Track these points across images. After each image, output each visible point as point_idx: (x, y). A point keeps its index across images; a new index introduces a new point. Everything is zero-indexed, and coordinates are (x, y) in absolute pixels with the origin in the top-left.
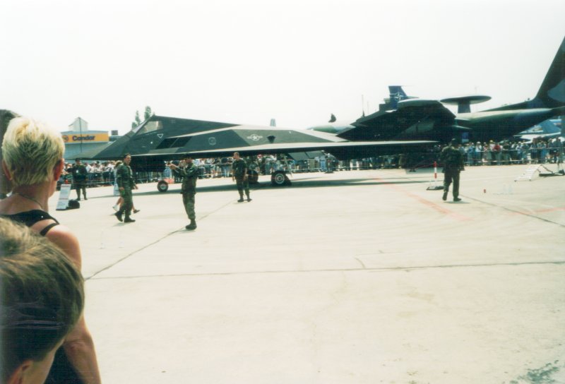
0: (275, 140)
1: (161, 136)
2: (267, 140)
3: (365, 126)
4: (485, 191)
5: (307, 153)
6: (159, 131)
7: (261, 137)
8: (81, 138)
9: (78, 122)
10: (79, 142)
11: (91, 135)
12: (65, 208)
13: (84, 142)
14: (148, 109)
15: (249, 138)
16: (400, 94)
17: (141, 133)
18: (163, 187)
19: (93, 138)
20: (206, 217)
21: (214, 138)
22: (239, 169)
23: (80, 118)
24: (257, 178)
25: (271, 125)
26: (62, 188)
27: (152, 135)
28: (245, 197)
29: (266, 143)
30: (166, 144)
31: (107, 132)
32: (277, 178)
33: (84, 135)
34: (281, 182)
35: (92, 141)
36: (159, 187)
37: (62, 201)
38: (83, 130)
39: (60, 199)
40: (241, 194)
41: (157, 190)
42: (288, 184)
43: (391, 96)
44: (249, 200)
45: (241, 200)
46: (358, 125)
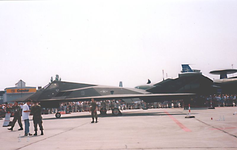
0: (114, 93)
1: (58, 91)
2: (110, 93)
3: (160, 86)
4: (212, 119)
5: (132, 99)
6: (57, 88)
7: (107, 91)
8: (22, 91)
9: (20, 83)
10: (21, 93)
11: (27, 89)
12: (7, 125)
13: (23, 93)
14: (57, 76)
15: (101, 92)
16: (188, 69)
17: (47, 89)
18: (58, 115)
19: (28, 91)
20: (72, 129)
21: (84, 92)
22: (93, 107)
23: (21, 80)
24: (106, 112)
25: (120, 86)
26: (6, 116)
27: (54, 90)
28: (95, 120)
29: (109, 94)
30: (60, 94)
31: (36, 88)
32: (115, 112)
33: (23, 89)
34: (117, 114)
35: (28, 92)
36: (56, 116)
37: (5, 122)
38: (23, 86)
39: (5, 121)
40: (93, 119)
41: (55, 117)
42: (120, 114)
43: (183, 69)
44: (96, 122)
45: (93, 122)
46: (157, 85)
